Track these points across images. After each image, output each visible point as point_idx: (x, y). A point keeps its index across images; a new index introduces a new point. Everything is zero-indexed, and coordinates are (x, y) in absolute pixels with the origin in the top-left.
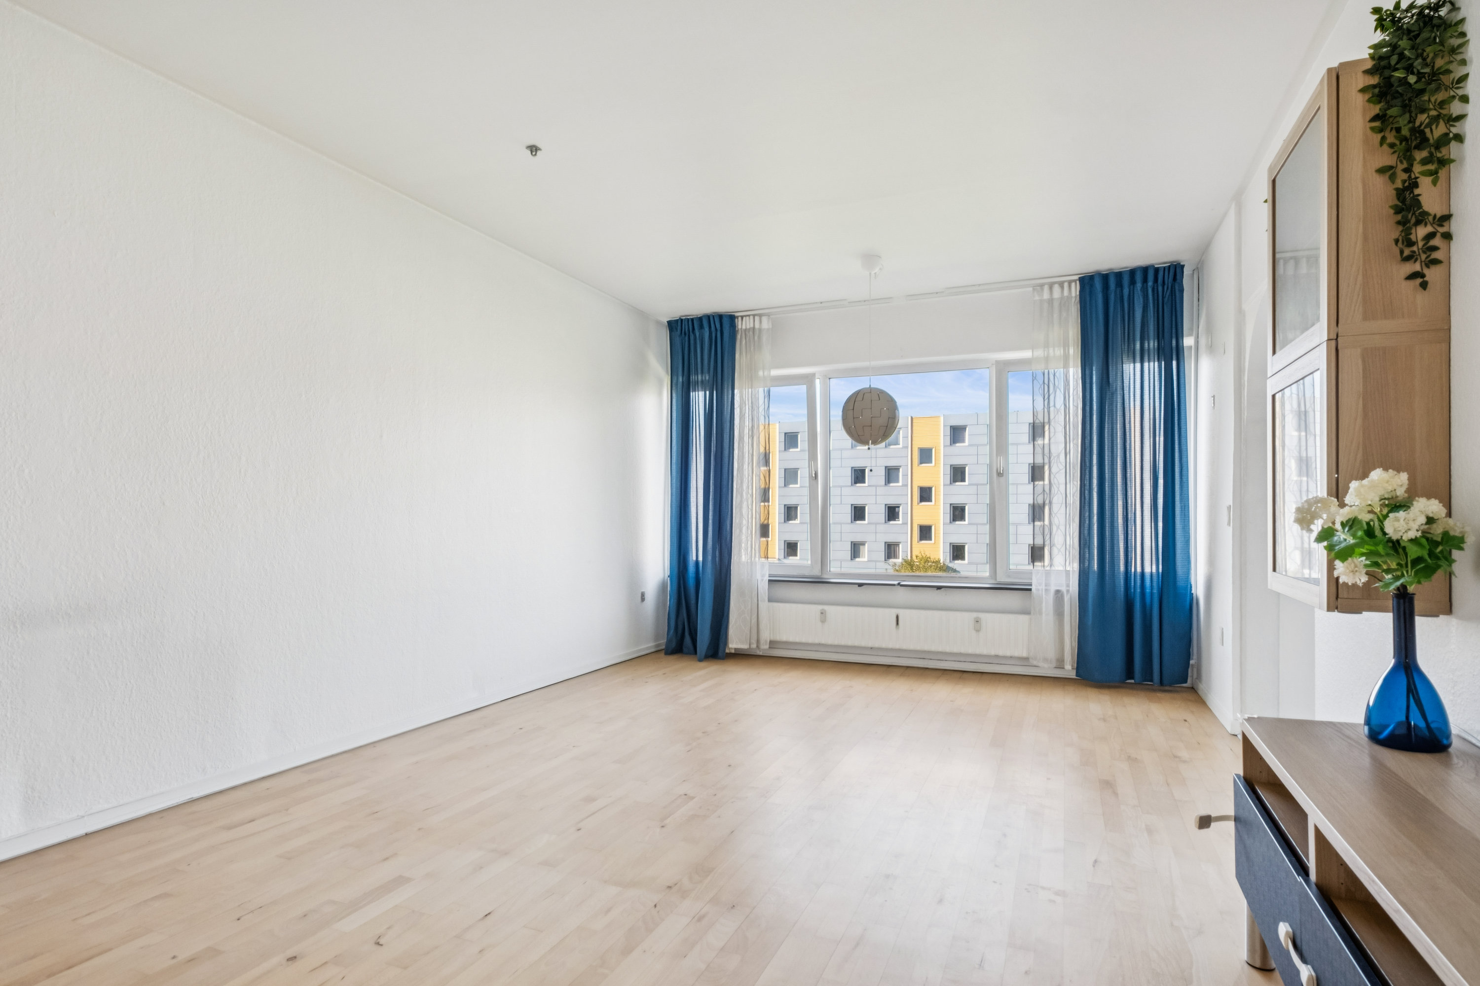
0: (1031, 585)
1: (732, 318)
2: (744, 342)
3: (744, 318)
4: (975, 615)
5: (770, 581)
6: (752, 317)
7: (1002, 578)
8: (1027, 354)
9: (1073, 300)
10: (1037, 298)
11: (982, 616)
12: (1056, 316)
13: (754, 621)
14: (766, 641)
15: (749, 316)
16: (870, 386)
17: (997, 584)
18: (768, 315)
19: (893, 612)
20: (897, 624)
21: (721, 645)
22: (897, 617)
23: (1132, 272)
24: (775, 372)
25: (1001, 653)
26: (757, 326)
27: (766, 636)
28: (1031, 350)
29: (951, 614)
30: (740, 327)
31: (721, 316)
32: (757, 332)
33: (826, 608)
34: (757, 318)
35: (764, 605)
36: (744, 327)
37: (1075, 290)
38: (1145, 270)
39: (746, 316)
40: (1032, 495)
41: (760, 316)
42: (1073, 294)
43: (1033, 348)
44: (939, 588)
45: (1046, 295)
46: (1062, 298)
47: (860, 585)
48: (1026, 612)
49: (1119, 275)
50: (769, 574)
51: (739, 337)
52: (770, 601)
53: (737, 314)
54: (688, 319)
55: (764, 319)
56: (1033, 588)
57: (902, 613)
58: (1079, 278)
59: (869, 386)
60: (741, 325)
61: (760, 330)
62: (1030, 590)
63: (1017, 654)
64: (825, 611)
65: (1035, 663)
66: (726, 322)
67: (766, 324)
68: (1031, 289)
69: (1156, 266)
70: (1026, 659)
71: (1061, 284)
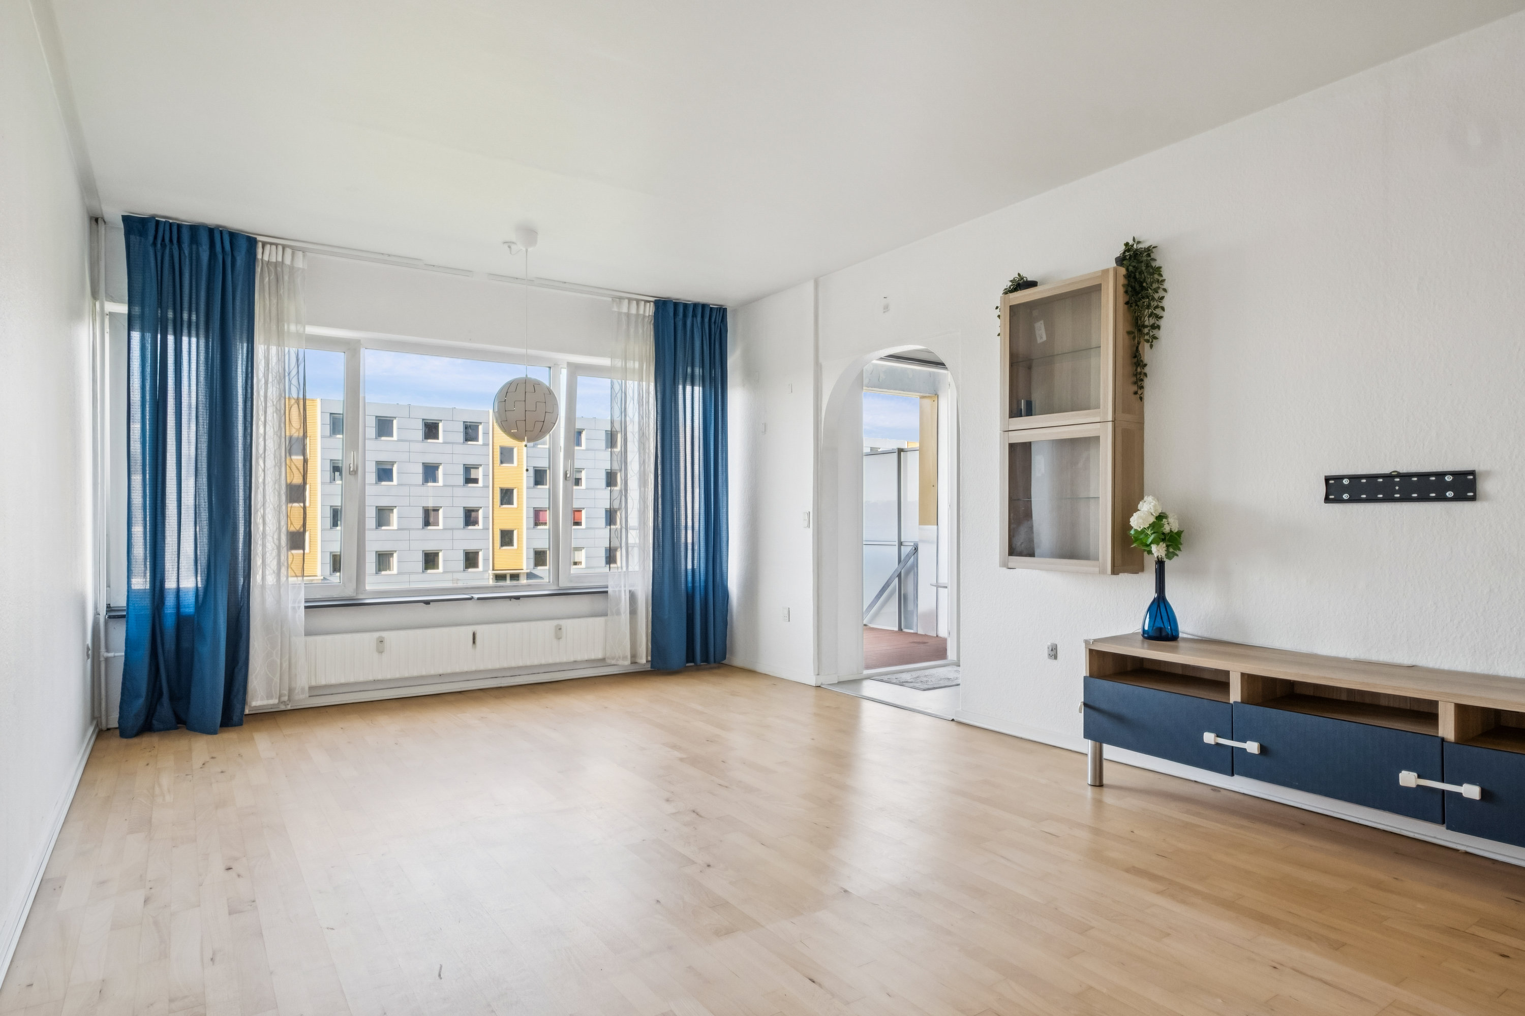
0: (607, 587)
1: (252, 242)
2: (267, 280)
3: (268, 247)
4: (555, 622)
5: (306, 607)
6: (280, 248)
7: (564, 583)
8: (605, 362)
9: (646, 320)
10: (615, 309)
11: (562, 622)
12: (632, 330)
13: (285, 665)
14: (303, 689)
15: (277, 245)
16: (527, 375)
17: (559, 589)
18: (304, 251)
19: (470, 630)
20: (474, 642)
21: (238, 706)
22: (474, 635)
23: (695, 305)
24: (311, 330)
25: (579, 658)
26: (288, 261)
27: (303, 681)
28: (610, 359)
29: (533, 624)
30: (259, 256)
31: (234, 236)
32: (286, 270)
33: (384, 634)
34: (288, 252)
35: (300, 641)
36: (266, 258)
37: (650, 310)
38: (704, 306)
39: (271, 244)
40: (609, 500)
41: (294, 249)
42: (647, 315)
43: (612, 357)
44: (517, 598)
45: (624, 309)
46: (638, 315)
47: (427, 603)
48: (604, 614)
49: (686, 306)
50: (305, 599)
51: (258, 270)
52: (308, 633)
53: (259, 238)
54: (171, 224)
55: (300, 255)
56: (610, 590)
57: (479, 629)
58: (655, 300)
59: (525, 376)
60: (264, 255)
61: (292, 268)
62: (606, 592)
63: (593, 657)
64: (383, 638)
65: (613, 662)
66: (243, 245)
67: (300, 263)
68: (611, 299)
69: (711, 306)
70: (603, 660)
71: (638, 301)
